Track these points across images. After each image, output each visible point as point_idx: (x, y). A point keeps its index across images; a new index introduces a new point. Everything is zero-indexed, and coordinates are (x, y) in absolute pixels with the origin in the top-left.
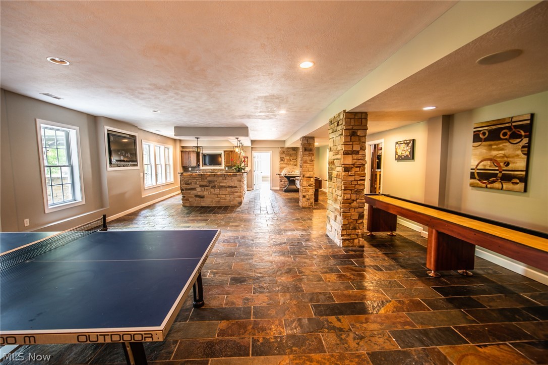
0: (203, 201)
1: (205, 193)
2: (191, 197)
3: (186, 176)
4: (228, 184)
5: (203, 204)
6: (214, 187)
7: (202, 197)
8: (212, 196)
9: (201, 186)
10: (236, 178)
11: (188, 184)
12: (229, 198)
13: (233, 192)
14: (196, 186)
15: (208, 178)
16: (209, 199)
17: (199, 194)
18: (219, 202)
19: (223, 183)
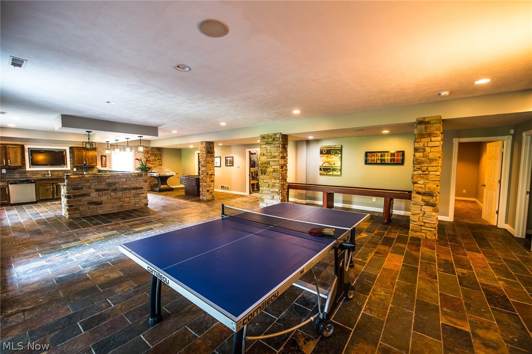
0: (102, 207)
1: (104, 198)
2: (83, 205)
3: (74, 178)
4: (132, 185)
5: (100, 212)
6: (115, 190)
7: (100, 203)
8: (113, 200)
9: (97, 190)
10: (141, 178)
11: (78, 189)
12: (134, 201)
13: (138, 194)
14: (90, 190)
15: (107, 181)
16: (108, 205)
17: (94, 200)
18: (122, 206)
19: (126, 184)
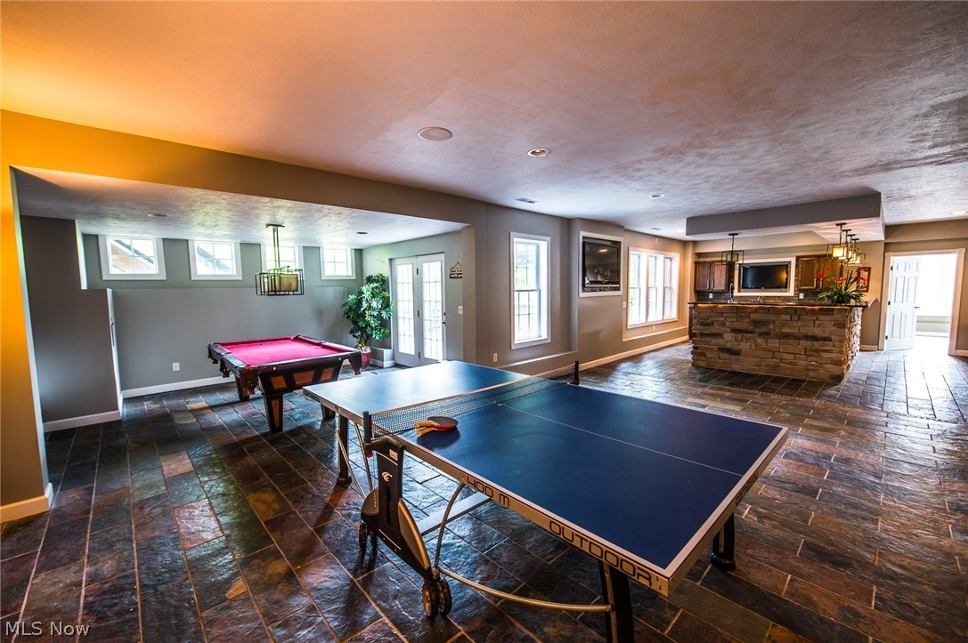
0: (738, 360)
1: (744, 346)
2: (711, 350)
3: (703, 308)
4: (803, 330)
5: (736, 367)
6: (766, 335)
7: (737, 353)
8: (761, 353)
9: (734, 331)
10: (829, 318)
11: (707, 325)
12: (805, 362)
13: (818, 351)
14: (723, 329)
15: (753, 316)
16: (750, 359)
17: (729, 345)
18: (776, 367)
19: (791, 327)
